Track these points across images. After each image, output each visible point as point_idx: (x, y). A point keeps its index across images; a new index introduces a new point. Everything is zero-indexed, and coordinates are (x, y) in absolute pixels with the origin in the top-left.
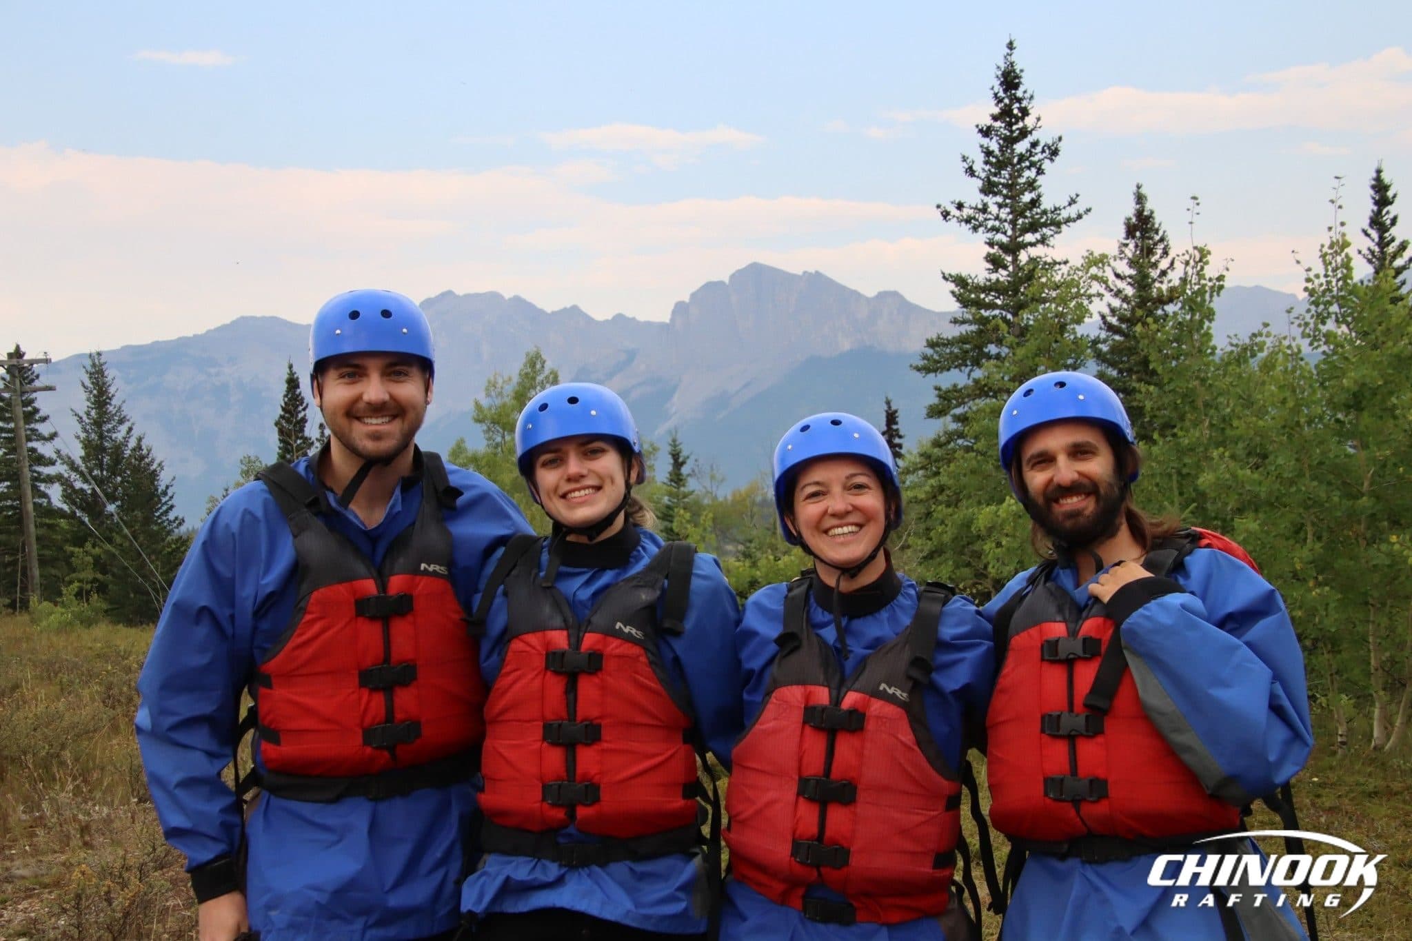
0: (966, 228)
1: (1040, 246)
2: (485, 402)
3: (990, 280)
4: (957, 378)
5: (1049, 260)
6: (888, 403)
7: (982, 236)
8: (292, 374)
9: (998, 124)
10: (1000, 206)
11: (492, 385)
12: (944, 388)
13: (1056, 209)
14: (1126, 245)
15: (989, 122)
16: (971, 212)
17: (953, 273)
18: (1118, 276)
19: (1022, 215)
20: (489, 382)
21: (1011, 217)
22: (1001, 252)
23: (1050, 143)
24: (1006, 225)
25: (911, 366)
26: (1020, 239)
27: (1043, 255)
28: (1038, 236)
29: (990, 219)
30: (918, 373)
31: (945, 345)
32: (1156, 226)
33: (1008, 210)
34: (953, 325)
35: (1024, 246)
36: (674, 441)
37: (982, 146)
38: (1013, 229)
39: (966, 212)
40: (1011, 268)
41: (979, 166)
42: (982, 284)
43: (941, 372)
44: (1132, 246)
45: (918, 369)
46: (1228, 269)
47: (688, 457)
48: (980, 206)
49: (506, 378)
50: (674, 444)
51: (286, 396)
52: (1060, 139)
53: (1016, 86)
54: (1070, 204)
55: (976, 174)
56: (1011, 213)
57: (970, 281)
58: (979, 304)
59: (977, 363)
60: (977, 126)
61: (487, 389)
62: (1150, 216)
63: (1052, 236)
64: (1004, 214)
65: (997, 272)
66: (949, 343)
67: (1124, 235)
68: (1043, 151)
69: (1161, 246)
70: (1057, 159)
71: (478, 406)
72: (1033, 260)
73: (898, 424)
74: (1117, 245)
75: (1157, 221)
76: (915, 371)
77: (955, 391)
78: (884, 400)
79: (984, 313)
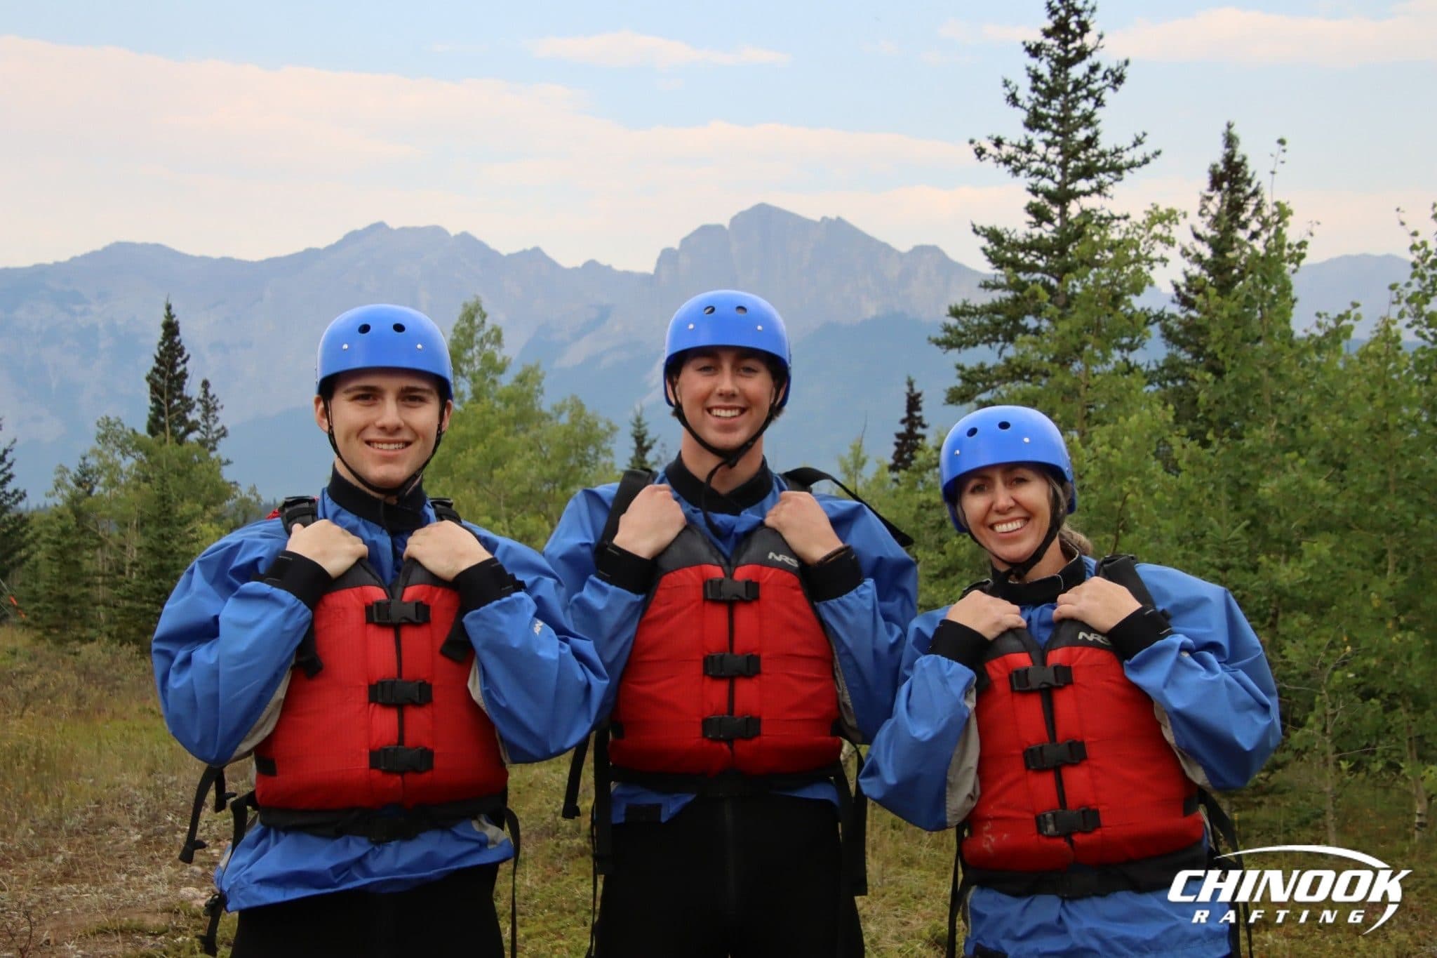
0: (1004, 169)
1: (1095, 196)
3: (1031, 236)
4: (985, 355)
5: (1105, 214)
6: (910, 384)
7: (1024, 181)
8: (170, 316)
9: (1050, 42)
10: (1048, 144)
12: (967, 367)
13: (1117, 151)
14: (1210, 199)
15: (1040, 38)
16: (1012, 151)
17: (987, 226)
18: (1197, 236)
19: (1074, 156)
21: (1060, 158)
22: (1046, 202)
23: (1114, 66)
24: (1054, 168)
26: (1071, 187)
27: (1098, 207)
28: (1093, 183)
29: (1034, 160)
30: (938, 348)
31: (971, 314)
32: (1249, 176)
33: (1057, 149)
34: (983, 290)
35: (1075, 195)
36: (639, 420)
37: (1028, 69)
38: (1063, 174)
39: (1006, 150)
40: (1057, 222)
41: (1025, 93)
42: (1021, 240)
43: (966, 348)
44: (1217, 199)
45: (938, 343)
46: (1311, 234)
47: (655, 441)
50: (638, 423)
51: (162, 344)
52: (1127, 63)
54: (1135, 145)
55: (1020, 103)
56: (1061, 153)
57: (1006, 236)
58: (1015, 265)
59: (1010, 338)
60: (1024, 43)
62: (1241, 164)
63: (1111, 183)
64: (1053, 153)
66: (977, 312)
67: (1207, 186)
68: (1105, 78)
69: (1253, 202)
70: (1122, 88)
72: (1086, 214)
73: (919, 409)
74: (1199, 198)
75: (1250, 170)
76: (934, 346)
77: (983, 372)
78: (906, 380)
79: (1022, 276)
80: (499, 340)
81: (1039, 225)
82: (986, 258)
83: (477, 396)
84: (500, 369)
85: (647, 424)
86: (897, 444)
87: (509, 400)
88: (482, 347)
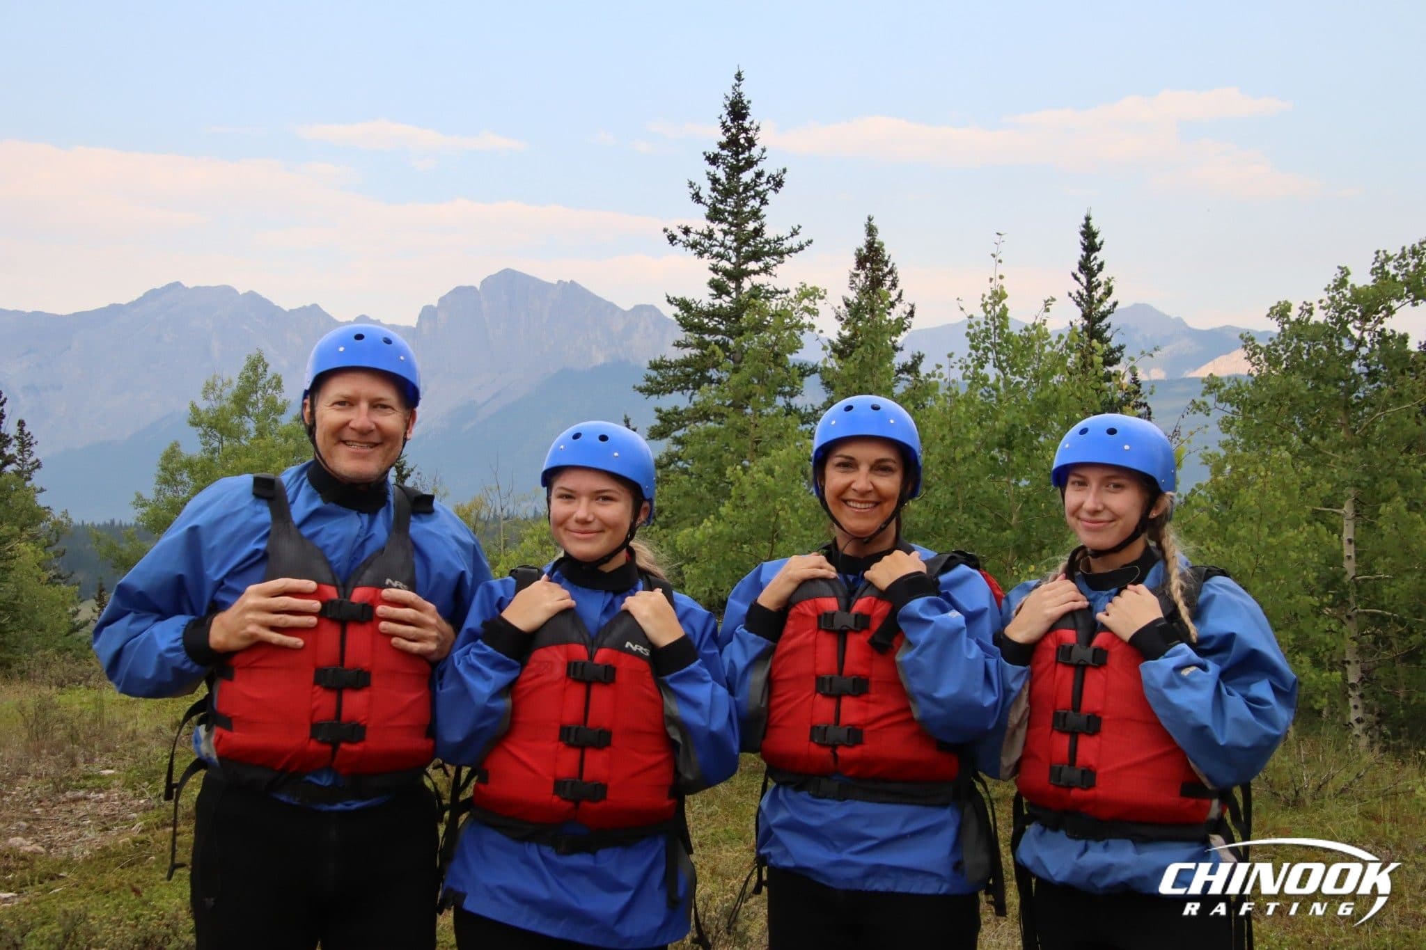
0: (691, 252)
1: (763, 274)
2: (203, 405)
3: (713, 305)
4: (679, 400)
5: (771, 289)
7: (707, 261)
9: (725, 153)
10: (726, 233)
11: (209, 388)
12: (664, 410)
13: (779, 239)
14: (857, 275)
15: (717, 150)
16: (697, 237)
17: (678, 297)
19: (746, 243)
20: (208, 384)
21: (735, 244)
22: (725, 279)
23: (775, 173)
24: (731, 251)
25: (634, 387)
26: (744, 267)
27: (765, 283)
28: (761, 264)
29: (715, 246)
30: (641, 394)
31: (667, 367)
32: (886, 258)
33: (733, 237)
34: (675, 348)
35: (748, 273)
37: (708, 173)
38: (737, 257)
39: (693, 237)
40: (734, 295)
41: (706, 191)
42: (705, 309)
43: (664, 394)
44: (862, 274)
45: (641, 390)
47: (412, 470)
48: (706, 232)
49: (226, 381)
52: (785, 171)
53: (744, 117)
54: (792, 235)
55: (703, 200)
56: (736, 240)
57: (694, 305)
58: (700, 329)
59: (698, 386)
60: (705, 153)
61: (205, 392)
62: (880, 249)
63: (775, 265)
64: (729, 240)
65: (720, 297)
66: (671, 366)
67: (855, 266)
68: (768, 182)
69: (890, 278)
70: (781, 190)
71: (195, 409)
72: (756, 289)
74: (848, 275)
75: (887, 254)
76: (638, 392)
77: (676, 413)
79: (707, 337)
80: (278, 386)
82: (678, 323)
83: (261, 433)
84: (281, 411)
88: (265, 392)
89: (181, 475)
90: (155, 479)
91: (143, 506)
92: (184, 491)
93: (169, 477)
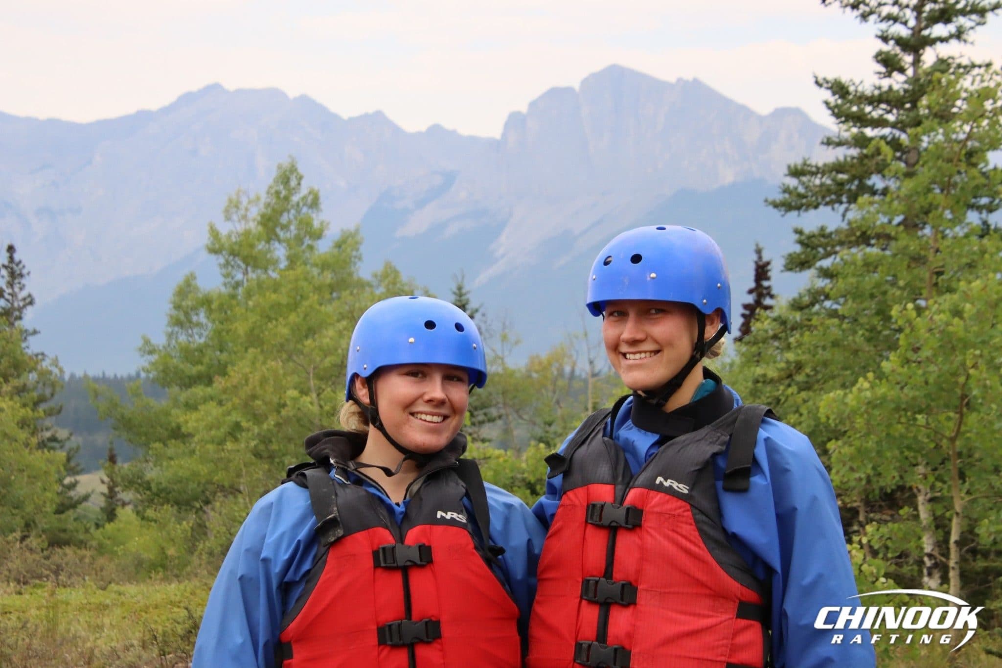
0: (852, 15)
2: (224, 228)
3: (880, 88)
4: (827, 219)
5: (965, 61)
6: (759, 252)
7: (873, 27)
11: (232, 207)
12: (807, 231)
17: (831, 77)
20: (230, 201)
22: (898, 50)
24: (908, 12)
25: (766, 201)
26: (926, 32)
27: (956, 55)
28: (952, 28)
30: (776, 210)
31: (812, 174)
34: (825, 147)
35: (931, 42)
36: (460, 288)
38: (918, 19)
40: (910, 72)
42: (868, 93)
43: (806, 210)
45: (776, 205)
47: (477, 311)
49: (252, 196)
57: (852, 89)
58: (861, 120)
59: (855, 199)
61: (227, 211)
63: (972, 28)
66: (818, 171)
71: (214, 233)
72: (943, 63)
73: (768, 279)
76: (771, 208)
77: (823, 236)
78: (754, 247)
79: (869, 132)
80: (314, 203)
81: (889, 75)
82: (829, 112)
83: (292, 260)
84: (318, 235)
85: (468, 292)
86: (743, 315)
87: (324, 266)
88: (299, 212)
89: (197, 314)
90: (165, 320)
91: (151, 352)
92: (201, 336)
93: (182, 317)
